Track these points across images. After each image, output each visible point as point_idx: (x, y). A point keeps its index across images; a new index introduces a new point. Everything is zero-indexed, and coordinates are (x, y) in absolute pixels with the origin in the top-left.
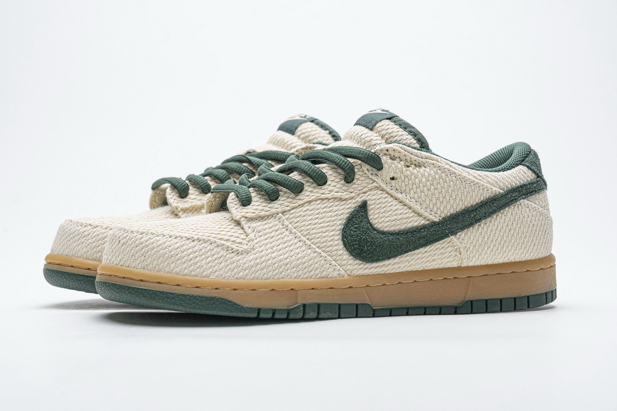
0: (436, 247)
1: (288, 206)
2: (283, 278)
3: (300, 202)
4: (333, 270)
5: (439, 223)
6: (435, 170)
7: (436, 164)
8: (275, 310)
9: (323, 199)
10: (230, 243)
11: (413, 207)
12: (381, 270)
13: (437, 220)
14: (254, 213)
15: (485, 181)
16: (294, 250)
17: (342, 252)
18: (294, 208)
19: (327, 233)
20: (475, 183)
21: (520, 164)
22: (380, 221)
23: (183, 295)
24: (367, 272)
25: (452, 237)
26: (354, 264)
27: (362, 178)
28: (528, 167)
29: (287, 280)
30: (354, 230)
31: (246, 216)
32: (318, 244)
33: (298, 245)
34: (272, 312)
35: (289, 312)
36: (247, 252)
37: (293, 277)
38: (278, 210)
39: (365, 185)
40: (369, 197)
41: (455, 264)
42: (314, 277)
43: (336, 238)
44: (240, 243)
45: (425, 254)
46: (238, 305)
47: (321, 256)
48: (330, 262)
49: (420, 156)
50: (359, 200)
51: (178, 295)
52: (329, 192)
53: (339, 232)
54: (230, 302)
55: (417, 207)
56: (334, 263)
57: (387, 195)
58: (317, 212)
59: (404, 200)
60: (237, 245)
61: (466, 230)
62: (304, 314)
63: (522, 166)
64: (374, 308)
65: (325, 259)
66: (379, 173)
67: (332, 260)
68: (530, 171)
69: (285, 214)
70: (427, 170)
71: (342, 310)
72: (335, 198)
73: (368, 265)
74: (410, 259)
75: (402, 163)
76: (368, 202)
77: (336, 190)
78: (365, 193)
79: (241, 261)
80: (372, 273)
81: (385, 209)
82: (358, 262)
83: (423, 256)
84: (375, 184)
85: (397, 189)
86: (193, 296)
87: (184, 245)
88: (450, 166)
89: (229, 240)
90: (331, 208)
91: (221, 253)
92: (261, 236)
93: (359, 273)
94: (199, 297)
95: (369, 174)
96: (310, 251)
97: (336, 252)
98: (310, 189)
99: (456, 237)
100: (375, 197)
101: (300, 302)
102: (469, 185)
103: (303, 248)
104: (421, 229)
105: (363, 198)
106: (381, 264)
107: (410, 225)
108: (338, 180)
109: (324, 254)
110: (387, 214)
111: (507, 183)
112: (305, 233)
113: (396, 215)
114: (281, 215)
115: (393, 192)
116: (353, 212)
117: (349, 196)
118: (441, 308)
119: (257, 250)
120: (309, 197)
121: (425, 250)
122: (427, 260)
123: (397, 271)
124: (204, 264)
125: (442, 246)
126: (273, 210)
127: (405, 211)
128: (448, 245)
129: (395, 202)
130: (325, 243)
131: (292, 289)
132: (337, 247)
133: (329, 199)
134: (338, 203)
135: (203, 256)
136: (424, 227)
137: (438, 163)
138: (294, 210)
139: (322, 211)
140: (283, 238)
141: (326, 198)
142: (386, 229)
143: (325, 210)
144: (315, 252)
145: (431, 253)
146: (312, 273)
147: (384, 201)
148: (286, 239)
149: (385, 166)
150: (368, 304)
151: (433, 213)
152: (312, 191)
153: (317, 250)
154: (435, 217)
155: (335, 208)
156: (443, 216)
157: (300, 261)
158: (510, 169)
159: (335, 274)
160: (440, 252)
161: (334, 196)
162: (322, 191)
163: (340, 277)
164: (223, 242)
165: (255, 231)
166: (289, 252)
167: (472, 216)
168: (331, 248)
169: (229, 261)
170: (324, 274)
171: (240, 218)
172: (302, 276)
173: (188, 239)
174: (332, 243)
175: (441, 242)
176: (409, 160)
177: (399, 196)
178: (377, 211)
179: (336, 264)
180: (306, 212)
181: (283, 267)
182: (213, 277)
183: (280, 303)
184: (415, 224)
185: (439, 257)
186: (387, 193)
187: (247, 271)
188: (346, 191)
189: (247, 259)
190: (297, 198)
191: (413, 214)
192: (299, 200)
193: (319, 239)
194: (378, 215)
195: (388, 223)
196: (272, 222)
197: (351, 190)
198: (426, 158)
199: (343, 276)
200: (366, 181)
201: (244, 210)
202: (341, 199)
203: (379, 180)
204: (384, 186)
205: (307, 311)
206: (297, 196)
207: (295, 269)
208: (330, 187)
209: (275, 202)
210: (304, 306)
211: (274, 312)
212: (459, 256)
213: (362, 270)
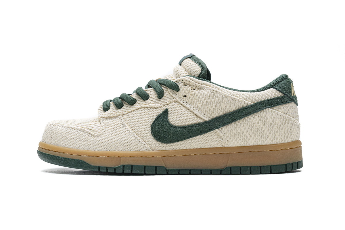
0: (207, 135)
1: (126, 112)
2: (114, 151)
3: (133, 109)
4: (143, 147)
5: (208, 122)
6: (208, 91)
7: (209, 88)
8: (108, 168)
9: (145, 108)
10: (92, 131)
11: (194, 112)
12: (173, 147)
13: (207, 120)
14: (108, 115)
15: (241, 97)
16: (123, 135)
17: (150, 137)
18: (128, 113)
19: (143, 127)
20: (233, 98)
21: (272, 88)
22: (174, 120)
23: (64, 158)
24: (164, 148)
25: (217, 130)
26: (156, 144)
27: (168, 96)
28: (276, 89)
29: (117, 151)
30: (158, 125)
31: (104, 116)
32: (137, 133)
33: (126, 133)
34: (106, 169)
35: (115, 169)
36: (98, 136)
37: (120, 150)
38: (120, 114)
39: (168, 100)
40: (170, 107)
41: (220, 145)
42: (132, 150)
43: (148, 129)
44: (97, 131)
45: (201, 139)
46: (89, 165)
47: (137, 139)
48: (142, 143)
49: (201, 83)
50: (164, 108)
51: (62, 158)
52: (148, 104)
53: (150, 126)
54: (85, 162)
55: (197, 113)
56: (144, 143)
57: (181, 105)
58: (140, 115)
59: (189, 108)
60: (95, 132)
61: (226, 126)
62: (123, 170)
63: (272, 89)
64: (168, 169)
65: (139, 141)
66: (177, 93)
67: (143, 141)
68: (278, 92)
69: (124, 116)
70: (204, 91)
71: (146, 169)
72: (151, 107)
73: (165, 145)
74: (191, 142)
75: (190, 87)
76: (169, 110)
77: (152, 102)
78: (168, 104)
79: (94, 141)
80: (168, 149)
81: (178, 113)
82: (158, 143)
83: (199, 140)
84: (174, 99)
85: (187, 103)
86: (68, 158)
87: (69, 132)
88: (218, 89)
89: (91, 129)
90: (148, 113)
91: (86, 136)
92: (108, 127)
93: (159, 149)
94: (71, 159)
95: (171, 94)
96: (132, 136)
97: (146, 137)
98: (140, 102)
99: (219, 129)
100: (173, 106)
101: (122, 163)
102: (229, 100)
103: (129, 134)
104: (197, 125)
105: (166, 107)
106: (173, 144)
107: (191, 123)
108: (155, 97)
109: (139, 138)
110: (179, 116)
111: (257, 98)
112: (131, 126)
113: (183, 117)
114: (121, 116)
115: (184, 104)
116: (159, 115)
117: (158, 106)
118: (211, 170)
119: (104, 135)
120: (137, 107)
121: (200, 137)
122: (202, 142)
123: (183, 149)
124: (77, 142)
125: (211, 135)
126: (118, 114)
127: (190, 115)
128: (214, 134)
129: (185, 109)
130: (141, 132)
131: (118, 157)
132: (147, 134)
133: (148, 108)
134: (153, 110)
135: (77, 138)
136: (199, 124)
137: (210, 87)
138: (129, 114)
139: (143, 114)
140: (119, 129)
141: (147, 107)
142: (177, 125)
143: (145, 113)
144: (134, 137)
145: (204, 138)
146: (131, 148)
147: (178, 108)
148: (120, 129)
149: (181, 89)
150: (164, 167)
151: (205, 116)
152: (140, 103)
153: (136, 136)
154: (207, 118)
155: (150, 113)
156: (211, 117)
157: (125, 141)
158: (263, 91)
159: (144, 149)
160: (210, 138)
161: (150, 106)
162: (145, 103)
163: (147, 151)
164: (88, 131)
165: (106, 125)
166: (120, 137)
167: (230, 118)
168: (143, 135)
169: (88, 141)
170: (137, 149)
171: (101, 118)
172: (125, 150)
173: (73, 128)
174: (144, 132)
175: (210, 132)
176: (195, 86)
177: (187, 106)
178: (173, 115)
179: (146, 144)
180: (134, 115)
181: (115, 145)
182: (79, 149)
183: (111, 164)
184: (195, 122)
185: (209, 141)
186: (181, 104)
187: (96, 146)
188: (157, 103)
189: (97, 140)
190: (132, 107)
191: (194, 116)
192: (132, 108)
193: (138, 130)
194: (173, 117)
195: (178, 121)
196: (116, 120)
197: (160, 103)
198: (204, 85)
199: (149, 150)
200: (169, 98)
201: (104, 114)
202: (154, 108)
203: (177, 97)
204: (179, 100)
205: (125, 169)
206: (132, 106)
207: (122, 146)
208: (150, 101)
209: (120, 109)
210: (124, 166)
211: (107, 169)
212: (222, 141)
213: (161, 147)
